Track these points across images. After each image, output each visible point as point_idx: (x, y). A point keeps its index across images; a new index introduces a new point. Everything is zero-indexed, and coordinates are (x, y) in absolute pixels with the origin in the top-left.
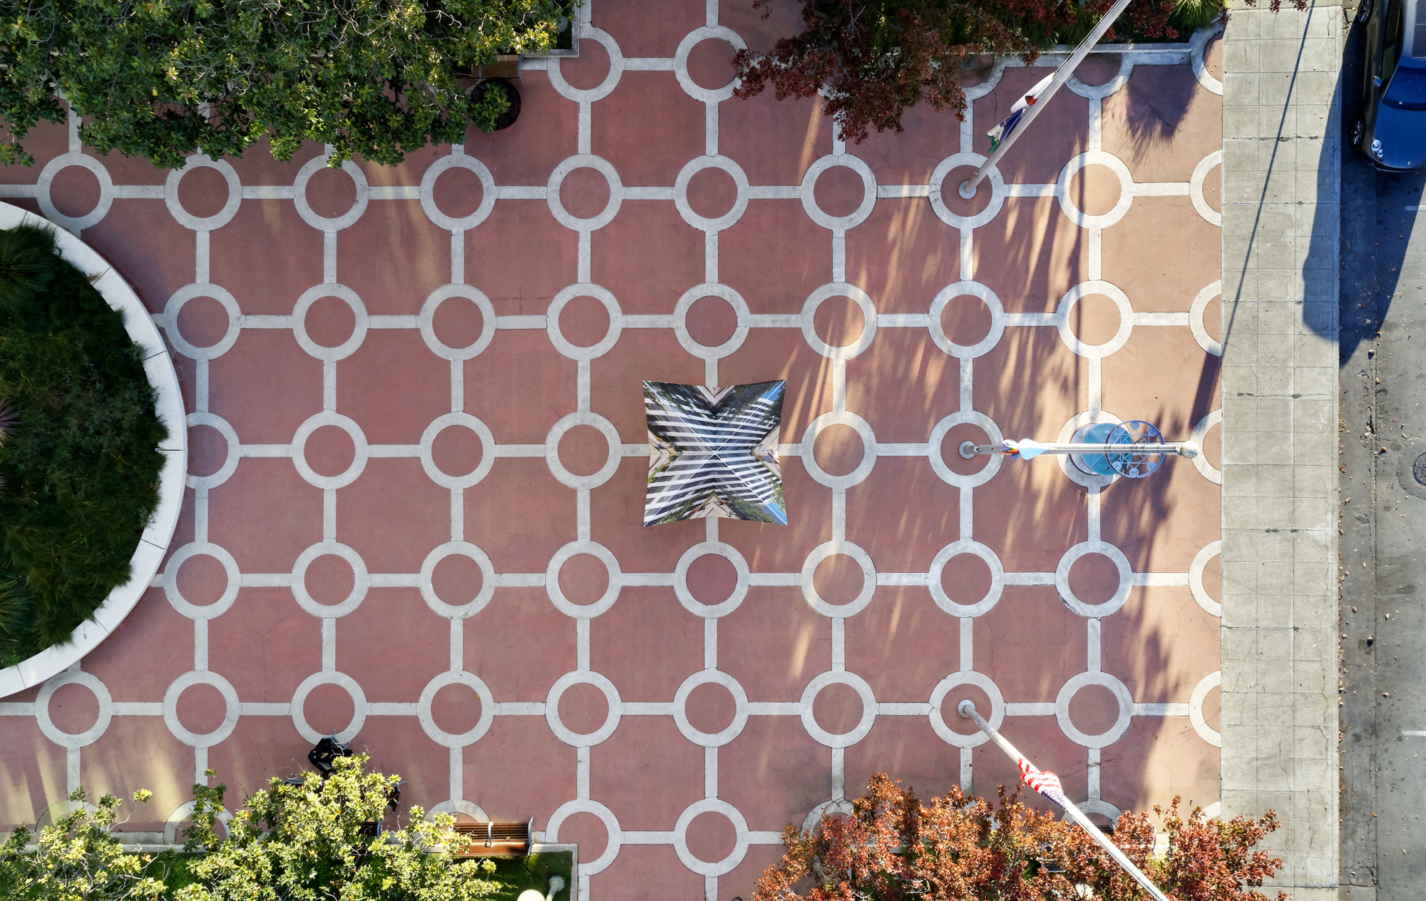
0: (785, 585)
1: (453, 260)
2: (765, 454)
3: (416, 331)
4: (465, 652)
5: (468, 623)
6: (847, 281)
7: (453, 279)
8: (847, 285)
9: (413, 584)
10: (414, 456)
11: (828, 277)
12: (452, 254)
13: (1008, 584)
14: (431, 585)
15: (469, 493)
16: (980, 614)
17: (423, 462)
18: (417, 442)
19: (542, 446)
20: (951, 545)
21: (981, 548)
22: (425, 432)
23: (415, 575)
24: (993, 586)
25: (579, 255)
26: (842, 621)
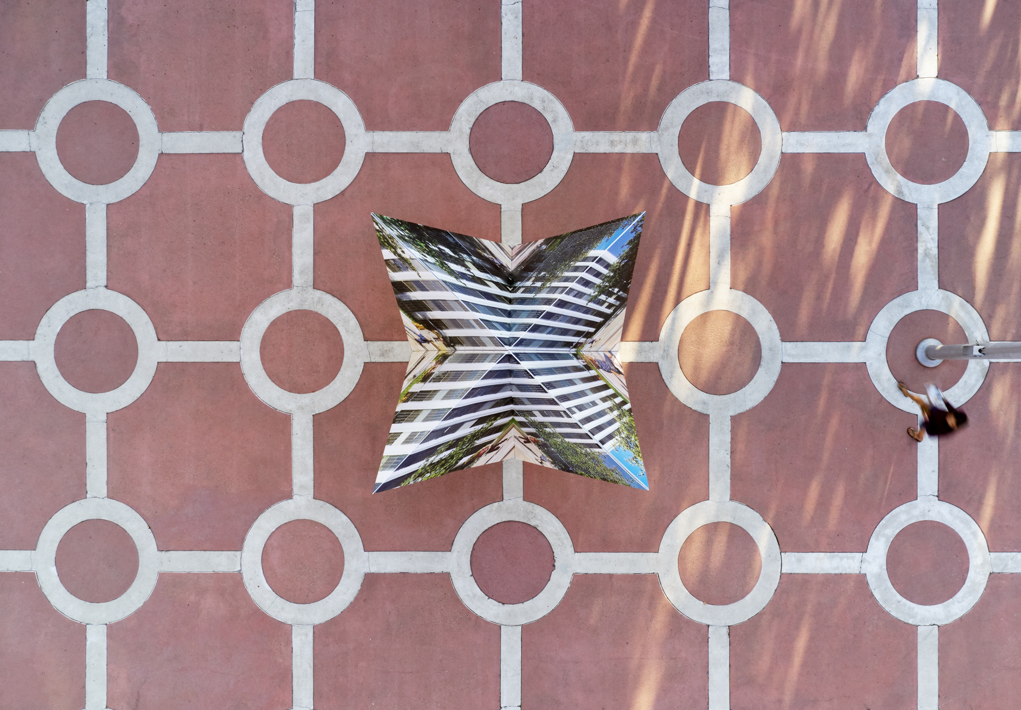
0: (632, 572)
1: (89, 40)
2: (600, 357)
3: (30, 156)
4: (111, 679)
5: (114, 631)
6: (732, 79)
7: (90, 71)
8: (732, 84)
9: (25, 568)
10: (25, 358)
11: (702, 72)
12: (89, 30)
13: (996, 571)
14: (54, 569)
15: (115, 420)
16: (951, 620)
17: (40, 369)
18: (31, 337)
19: (233, 345)
20: (903, 508)
21: (951, 513)
22: (44, 321)
23: (28, 553)
24: (971, 574)
25: (296, 33)
26: (725, 631)
